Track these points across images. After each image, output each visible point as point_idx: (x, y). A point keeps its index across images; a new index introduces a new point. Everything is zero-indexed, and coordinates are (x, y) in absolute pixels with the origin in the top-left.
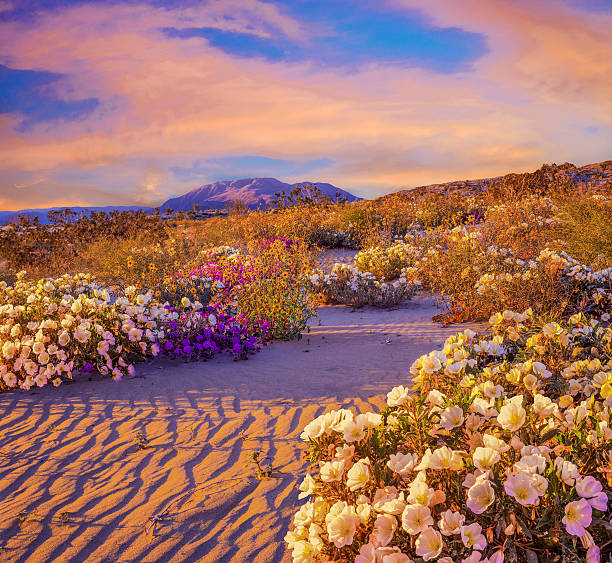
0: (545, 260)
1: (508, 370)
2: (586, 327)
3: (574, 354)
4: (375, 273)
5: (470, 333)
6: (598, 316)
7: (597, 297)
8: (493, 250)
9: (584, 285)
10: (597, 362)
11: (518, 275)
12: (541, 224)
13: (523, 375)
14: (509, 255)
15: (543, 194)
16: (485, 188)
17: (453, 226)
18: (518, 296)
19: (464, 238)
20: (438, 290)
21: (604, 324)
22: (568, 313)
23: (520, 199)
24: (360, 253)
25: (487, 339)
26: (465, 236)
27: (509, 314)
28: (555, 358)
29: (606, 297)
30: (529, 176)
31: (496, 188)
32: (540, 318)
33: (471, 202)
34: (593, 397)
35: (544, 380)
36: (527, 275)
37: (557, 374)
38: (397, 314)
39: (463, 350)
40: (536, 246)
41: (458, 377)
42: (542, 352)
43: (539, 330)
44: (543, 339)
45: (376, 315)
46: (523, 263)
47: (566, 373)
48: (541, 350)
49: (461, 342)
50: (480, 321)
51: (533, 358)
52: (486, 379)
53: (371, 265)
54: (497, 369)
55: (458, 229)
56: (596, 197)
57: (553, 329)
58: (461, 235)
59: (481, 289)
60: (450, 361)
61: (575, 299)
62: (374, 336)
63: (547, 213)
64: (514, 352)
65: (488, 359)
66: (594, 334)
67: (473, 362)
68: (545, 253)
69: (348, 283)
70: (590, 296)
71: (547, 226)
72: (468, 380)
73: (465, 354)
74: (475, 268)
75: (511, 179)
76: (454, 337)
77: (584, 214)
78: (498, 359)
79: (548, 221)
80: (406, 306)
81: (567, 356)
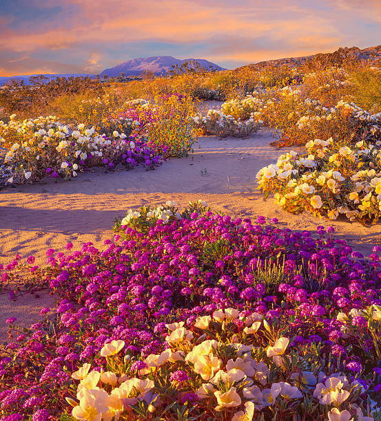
0: (341, 108)
1: (317, 177)
2: (366, 149)
3: (359, 166)
4: (234, 116)
5: (293, 153)
6: (373, 143)
7: (373, 131)
8: (308, 102)
9: (365, 123)
10: (373, 171)
11: (324, 117)
12: (338, 85)
13: (327, 180)
14: (318, 104)
15: (339, 67)
16: (303, 62)
17: (283, 87)
18: (324, 130)
19: (290, 94)
20: (274, 126)
21: (378, 148)
22: (355, 141)
23: (325, 69)
24: (225, 103)
25: (304, 157)
26: (290, 92)
27: (318, 141)
28: (347, 169)
29: (378, 131)
30: (330, 55)
31: (310, 63)
32: (337, 144)
33: (294, 71)
34: (370, 193)
35: (340, 183)
36: (329, 117)
37: (348, 179)
38: (247, 142)
39: (289, 164)
40: (335, 99)
41: (286, 181)
42: (339, 165)
43: (337, 151)
44: (339, 157)
45: (235, 142)
46: (327, 109)
47: (354, 178)
48: (338, 164)
49: (288, 159)
50: (300, 146)
51: (333, 169)
52: (303, 182)
53: (232, 110)
54: (310, 176)
55: (286, 88)
56: (372, 68)
57: (346, 151)
58: (288, 92)
59: (300, 125)
60: (282, 170)
61: (359, 132)
62: (234, 155)
63: (342, 78)
64: (321, 165)
65: (305, 170)
66: (371, 154)
67: (295, 172)
68: (340, 103)
69: (217, 122)
70: (369, 130)
71: (342, 86)
72: (292, 183)
73: (291, 166)
74: (297, 113)
75: (320, 57)
76: (283, 156)
77: (365, 79)
78: (311, 169)
79: (342, 83)
80: (254, 137)
81: (355, 168)
